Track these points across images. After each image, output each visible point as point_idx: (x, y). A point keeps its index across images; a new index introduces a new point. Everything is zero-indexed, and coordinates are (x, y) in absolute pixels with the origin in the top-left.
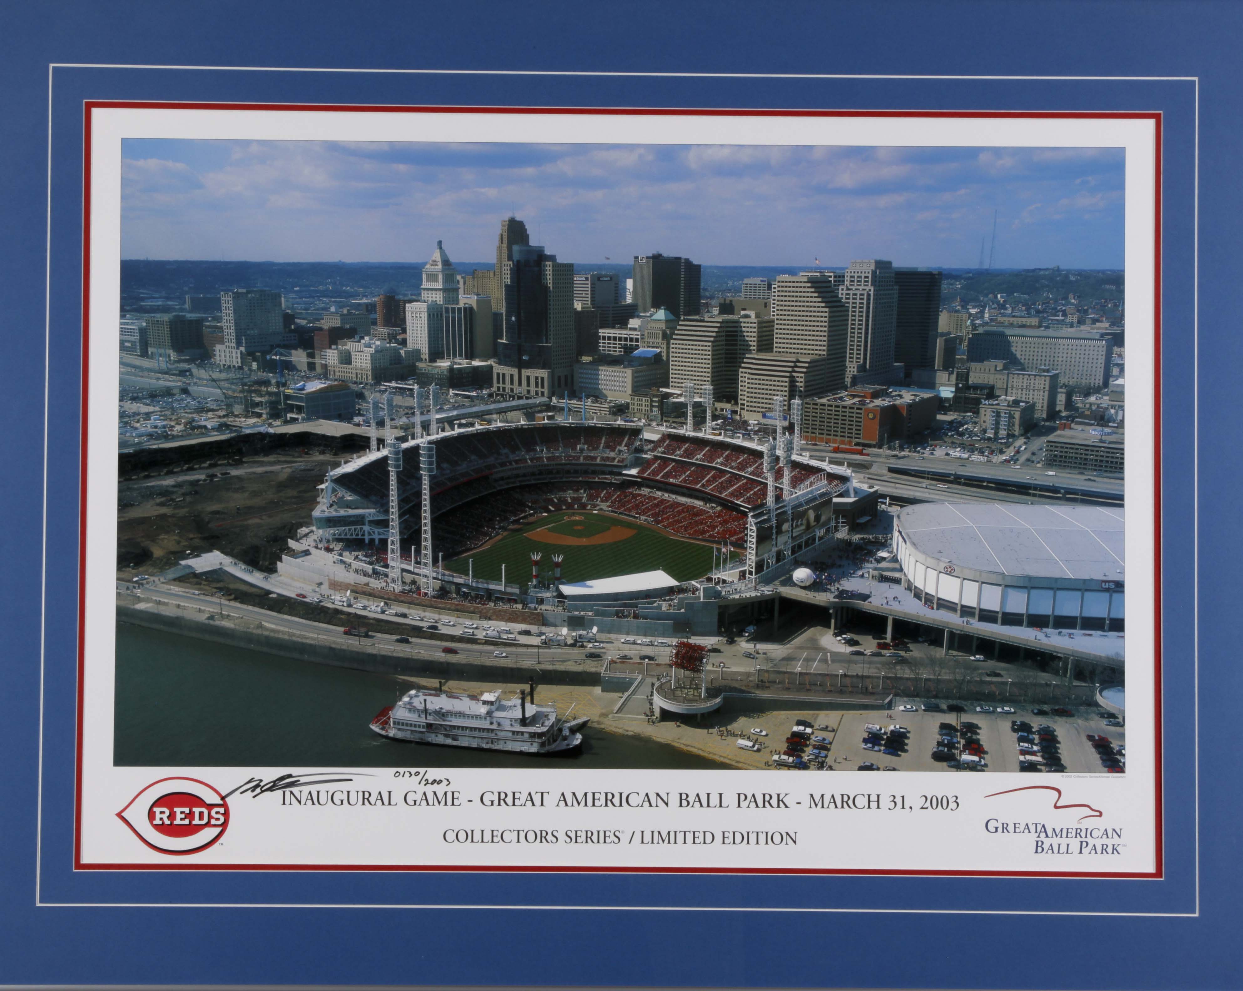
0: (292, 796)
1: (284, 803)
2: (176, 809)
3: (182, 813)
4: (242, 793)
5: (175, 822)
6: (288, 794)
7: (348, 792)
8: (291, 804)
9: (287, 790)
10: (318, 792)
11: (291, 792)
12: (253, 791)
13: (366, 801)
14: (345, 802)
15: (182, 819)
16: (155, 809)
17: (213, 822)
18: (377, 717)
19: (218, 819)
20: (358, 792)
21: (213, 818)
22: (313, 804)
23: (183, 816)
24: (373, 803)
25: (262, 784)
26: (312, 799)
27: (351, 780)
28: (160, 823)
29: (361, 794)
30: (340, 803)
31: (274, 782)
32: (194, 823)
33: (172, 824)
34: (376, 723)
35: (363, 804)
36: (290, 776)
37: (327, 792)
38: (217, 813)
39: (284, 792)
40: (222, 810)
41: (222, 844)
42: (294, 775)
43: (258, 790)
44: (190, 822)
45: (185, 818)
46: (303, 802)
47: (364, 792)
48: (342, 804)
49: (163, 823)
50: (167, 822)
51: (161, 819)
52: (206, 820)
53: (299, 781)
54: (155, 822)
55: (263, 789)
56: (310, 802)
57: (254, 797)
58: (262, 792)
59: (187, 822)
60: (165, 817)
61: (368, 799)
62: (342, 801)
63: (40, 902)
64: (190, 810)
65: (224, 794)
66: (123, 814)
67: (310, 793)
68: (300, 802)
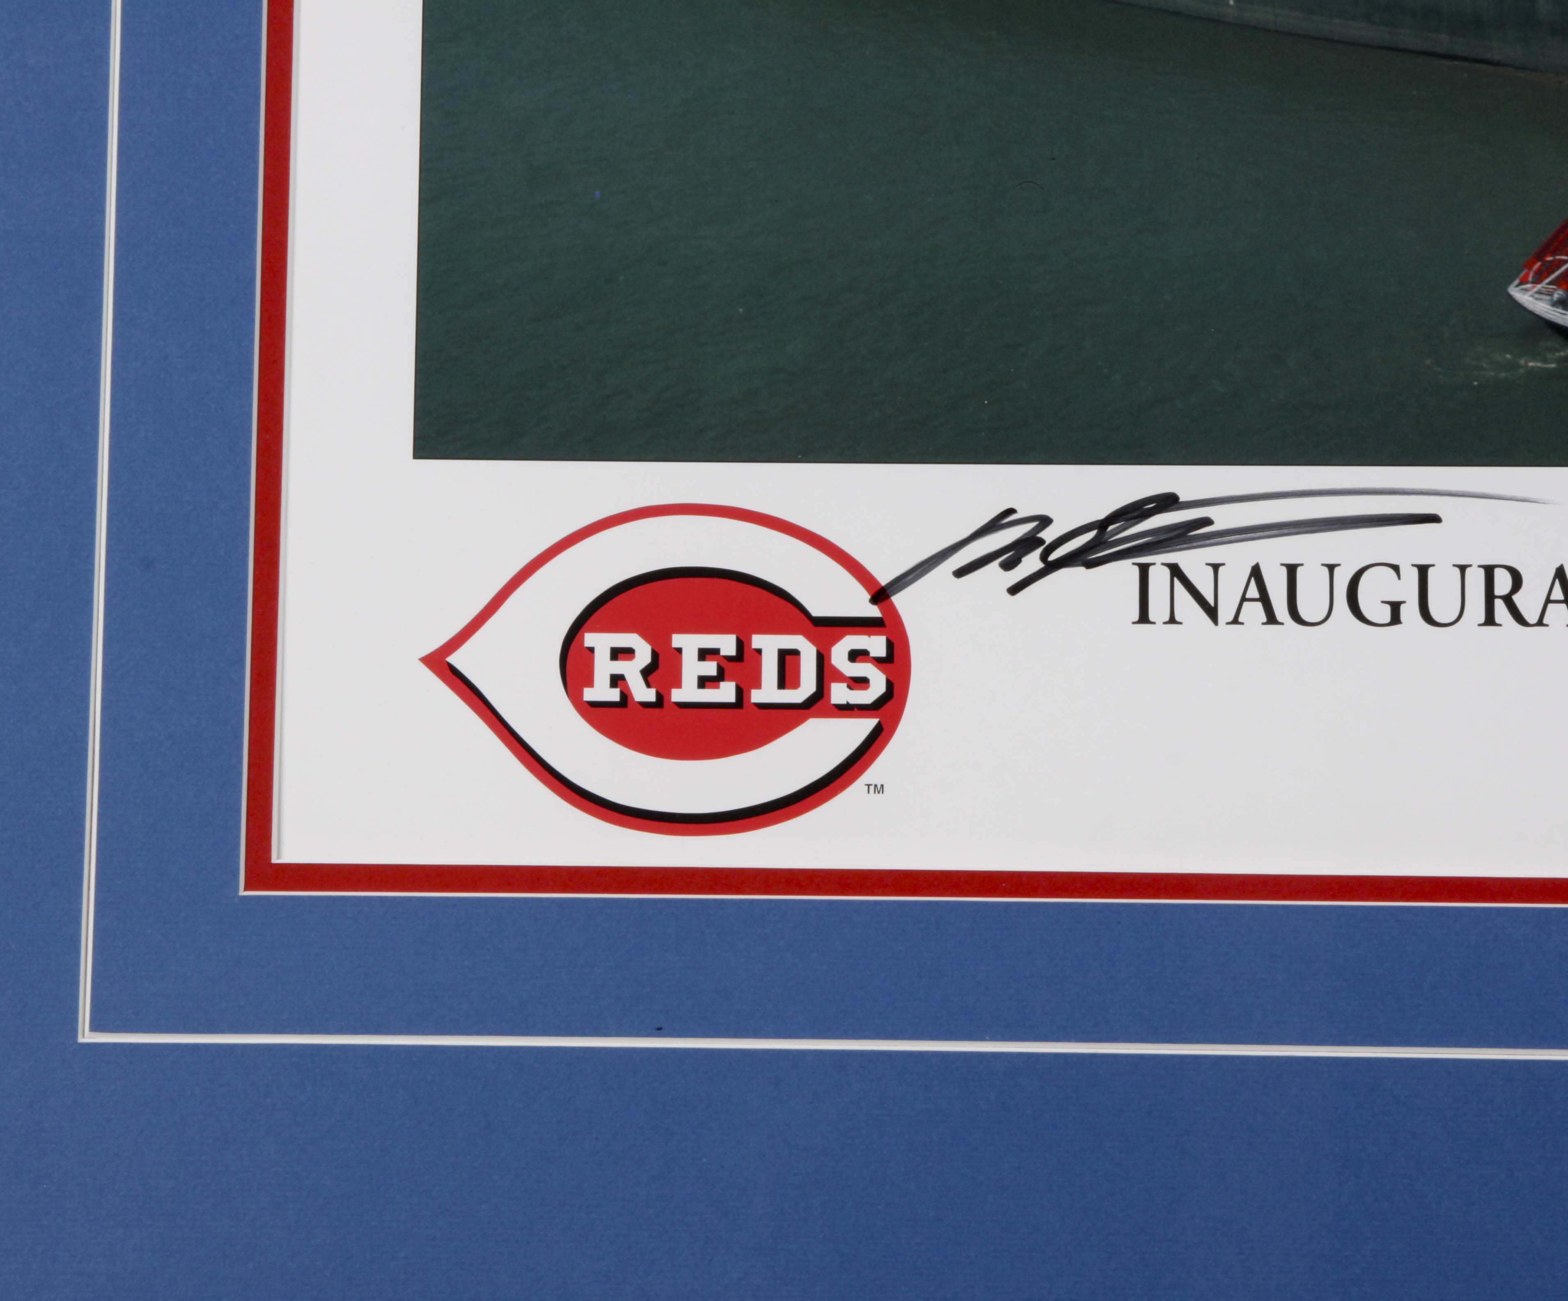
0: (1179, 588)
1: (1144, 618)
2: (678, 640)
3: (704, 654)
4: (960, 573)
5: (677, 695)
6: (1159, 577)
7: (1423, 571)
8: (1172, 620)
9: (1158, 562)
10: (1292, 570)
11: (1175, 571)
12: (1008, 566)
13: (1500, 607)
14: (1410, 611)
15: (704, 682)
16: (590, 639)
17: (839, 694)
18: (1539, 256)
19: (861, 683)
20: (1463, 569)
21: (839, 677)
22: (1271, 619)
23: (710, 668)
24: (1532, 618)
25: (1049, 535)
26: (1264, 599)
27: (1434, 519)
28: (614, 695)
29: (1476, 578)
30: (1385, 615)
31: (1102, 525)
32: (757, 696)
33: (661, 699)
34: (1537, 281)
35: (1490, 620)
36: (1168, 502)
37: (1331, 568)
38: (856, 656)
39: (1144, 570)
40: (877, 645)
41: (879, 789)
42: (1182, 499)
43: (1032, 562)
44: (741, 693)
45: (721, 676)
46: (1226, 612)
47: (1489, 571)
48: (1395, 619)
49: (626, 697)
50: (643, 693)
51: (617, 680)
52: (808, 686)
53: (1207, 522)
54: (589, 695)
55: (1053, 557)
56: (1254, 612)
57: (1014, 590)
58: (1050, 567)
59: (726, 692)
60: (632, 670)
61: (1508, 600)
62: (1395, 607)
63: (97, 1026)
64: (741, 645)
65: (884, 579)
66: (453, 659)
67: (1256, 573)
68: (1212, 612)
